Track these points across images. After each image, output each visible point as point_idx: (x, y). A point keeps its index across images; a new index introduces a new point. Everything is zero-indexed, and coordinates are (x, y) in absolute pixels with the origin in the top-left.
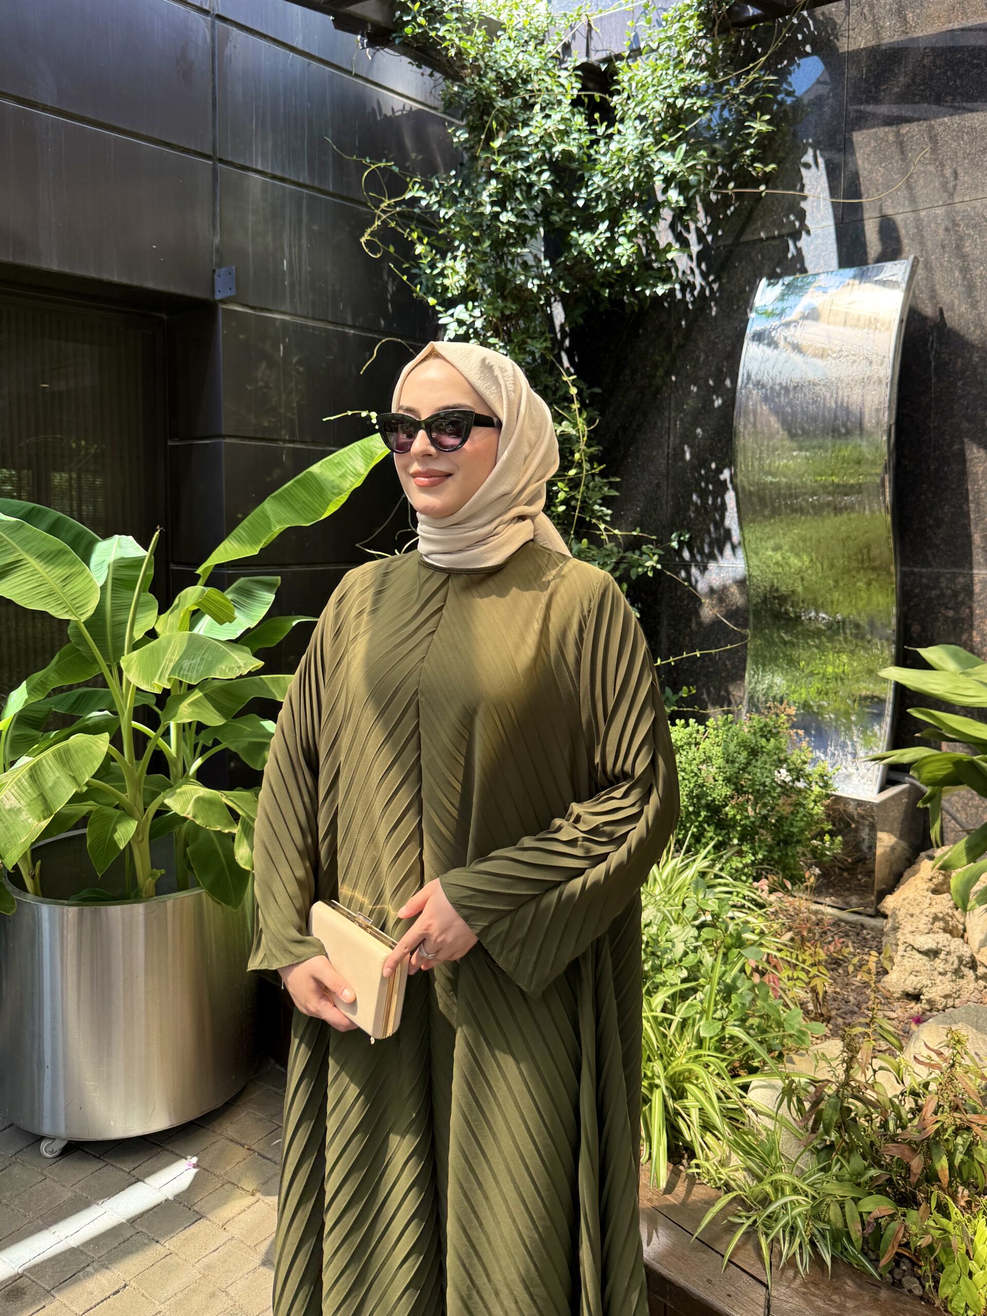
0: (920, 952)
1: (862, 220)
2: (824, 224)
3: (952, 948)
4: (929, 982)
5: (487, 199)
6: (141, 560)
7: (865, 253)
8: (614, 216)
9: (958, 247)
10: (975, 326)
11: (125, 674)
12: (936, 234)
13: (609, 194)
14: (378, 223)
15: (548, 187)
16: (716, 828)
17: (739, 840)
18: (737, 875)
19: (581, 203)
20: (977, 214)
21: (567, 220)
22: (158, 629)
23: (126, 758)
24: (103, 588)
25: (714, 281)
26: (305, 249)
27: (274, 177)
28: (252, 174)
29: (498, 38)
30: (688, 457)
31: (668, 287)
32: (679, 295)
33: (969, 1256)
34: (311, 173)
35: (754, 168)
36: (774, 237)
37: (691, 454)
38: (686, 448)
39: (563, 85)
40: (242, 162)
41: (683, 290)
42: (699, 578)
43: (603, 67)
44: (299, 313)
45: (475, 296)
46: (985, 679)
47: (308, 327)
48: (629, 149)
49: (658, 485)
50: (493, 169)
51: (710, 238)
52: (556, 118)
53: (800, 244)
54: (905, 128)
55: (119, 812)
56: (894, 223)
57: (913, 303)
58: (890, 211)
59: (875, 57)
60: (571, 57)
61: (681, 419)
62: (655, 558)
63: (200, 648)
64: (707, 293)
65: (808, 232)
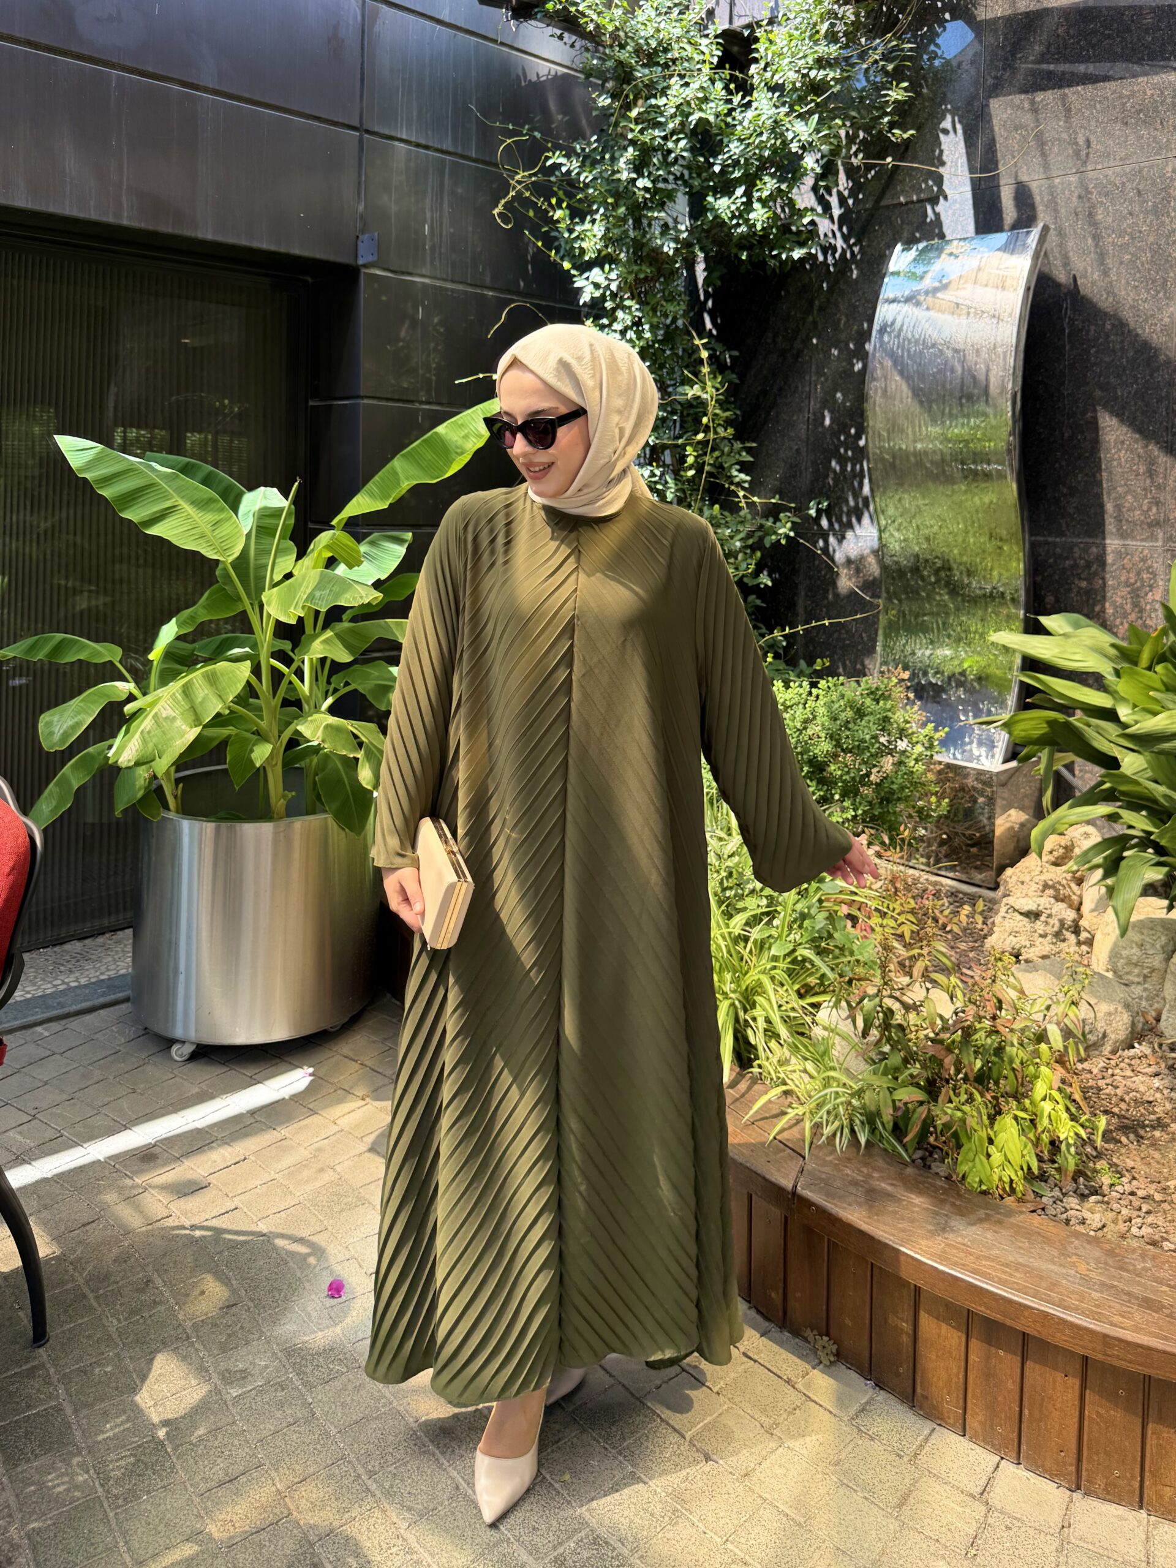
0: (1021, 914)
1: (999, 186)
2: (962, 190)
3: (1054, 912)
4: (1028, 944)
5: (624, 166)
6: (281, 510)
7: (1001, 219)
8: (750, 181)
9: (1091, 215)
10: (1108, 293)
11: (266, 607)
12: (1068, 201)
13: (747, 160)
14: (512, 193)
15: (685, 154)
16: (818, 783)
19: (717, 169)
20: (1109, 183)
21: (705, 184)
22: (295, 572)
23: (264, 687)
24: (248, 536)
25: (855, 244)
26: (446, 213)
27: (418, 145)
28: (396, 143)
29: (640, 7)
30: (827, 422)
31: (804, 251)
32: (821, 258)
33: (991, 1142)
34: (455, 140)
35: (893, 134)
36: (912, 202)
37: (831, 419)
38: (826, 413)
39: (703, 53)
40: (387, 132)
41: (825, 253)
42: (837, 548)
43: (746, 33)
44: (439, 276)
45: (611, 260)
46: (1088, 642)
47: (446, 289)
48: (764, 118)
49: (798, 451)
50: (630, 136)
51: (850, 202)
52: (695, 86)
53: (938, 209)
54: (1039, 97)
55: (255, 737)
56: (1029, 190)
57: (1046, 270)
58: (1024, 178)
59: (1011, 26)
60: (714, 23)
61: (822, 383)
62: (789, 525)
63: (330, 581)
64: (848, 255)
65: (946, 198)
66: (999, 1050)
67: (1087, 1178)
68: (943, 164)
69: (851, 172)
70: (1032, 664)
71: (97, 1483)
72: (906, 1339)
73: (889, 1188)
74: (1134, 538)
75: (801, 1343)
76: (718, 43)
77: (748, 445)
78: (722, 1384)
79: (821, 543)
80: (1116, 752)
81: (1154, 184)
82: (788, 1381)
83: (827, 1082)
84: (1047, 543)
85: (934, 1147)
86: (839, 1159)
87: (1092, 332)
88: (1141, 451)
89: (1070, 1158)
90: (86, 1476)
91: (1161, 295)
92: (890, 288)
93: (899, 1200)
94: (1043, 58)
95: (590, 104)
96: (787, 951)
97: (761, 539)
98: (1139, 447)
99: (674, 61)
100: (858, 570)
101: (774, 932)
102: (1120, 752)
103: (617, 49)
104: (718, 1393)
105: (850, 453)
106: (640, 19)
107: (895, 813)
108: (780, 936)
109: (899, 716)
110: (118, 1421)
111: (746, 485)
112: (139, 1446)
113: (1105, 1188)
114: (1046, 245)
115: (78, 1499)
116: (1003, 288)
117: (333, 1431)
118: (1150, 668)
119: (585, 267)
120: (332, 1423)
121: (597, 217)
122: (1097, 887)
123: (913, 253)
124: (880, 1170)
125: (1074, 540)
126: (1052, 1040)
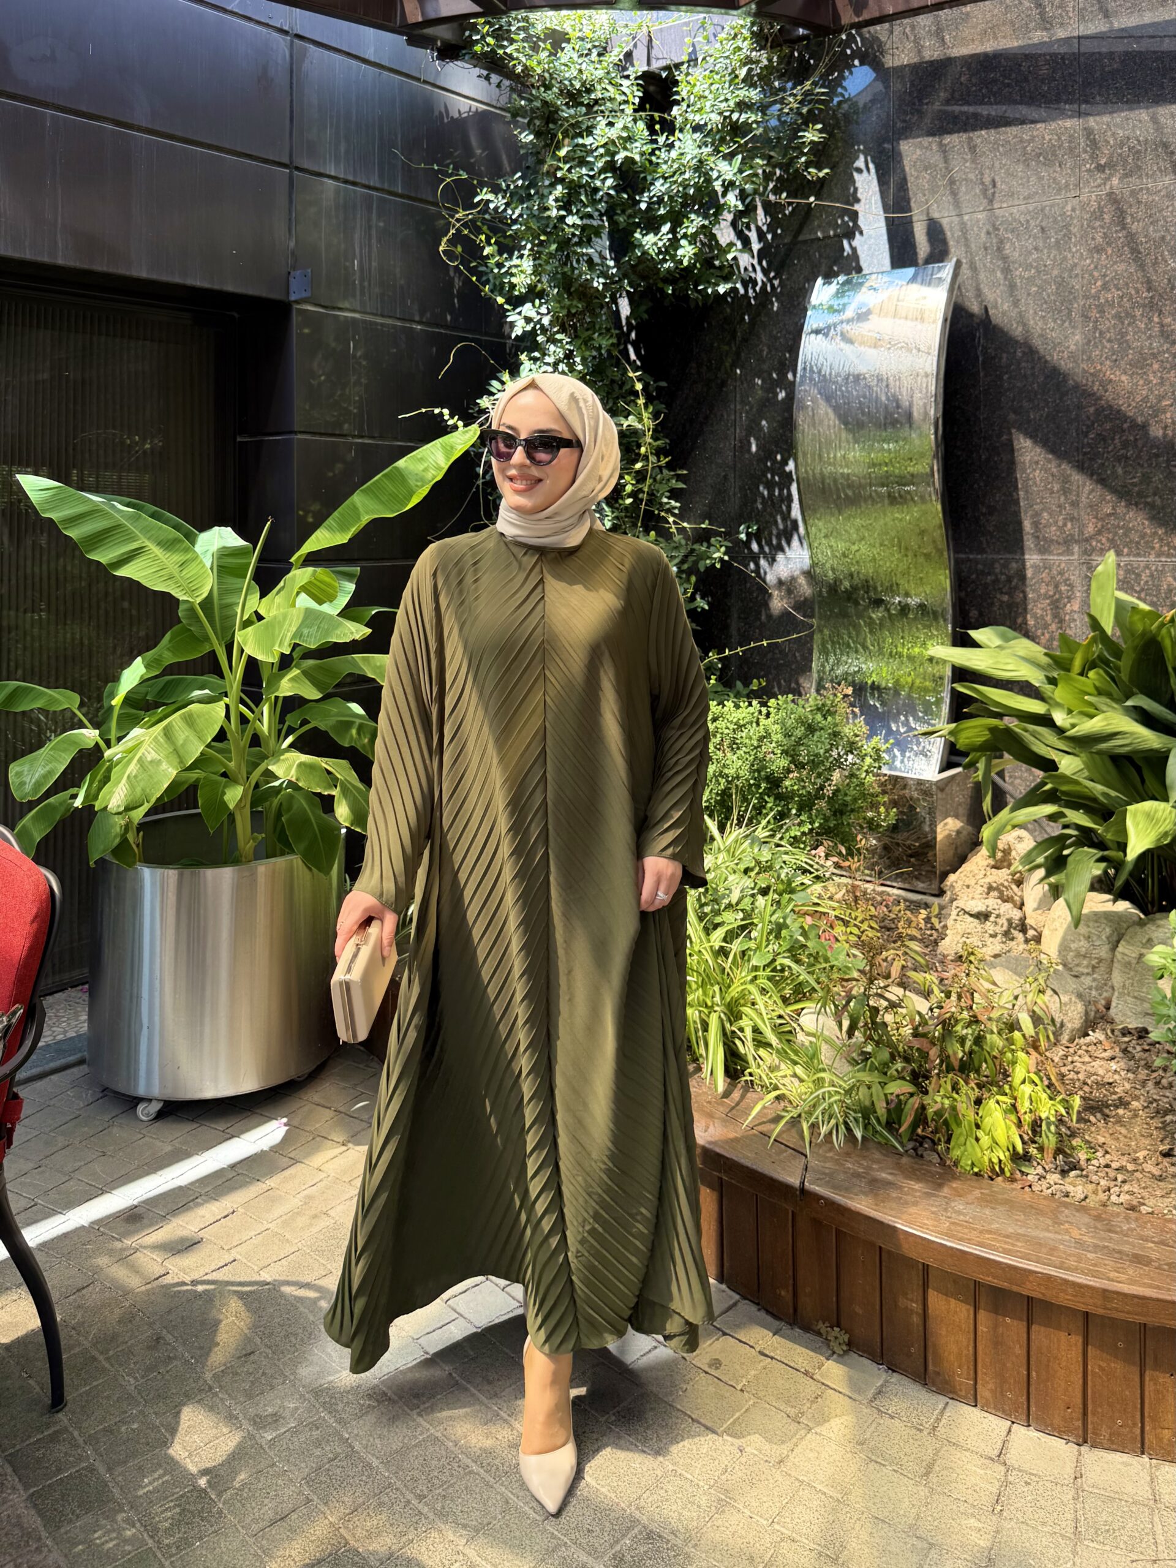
0: (972, 916)
1: (912, 222)
2: (876, 225)
3: (1002, 912)
4: (980, 944)
5: (553, 203)
6: (240, 549)
7: (915, 254)
8: (677, 219)
9: (999, 249)
10: (1018, 323)
11: (236, 644)
12: (979, 237)
13: (670, 198)
14: (453, 232)
15: (612, 192)
16: (776, 799)
17: (797, 810)
18: (795, 841)
19: (643, 206)
20: (1015, 220)
21: (631, 221)
23: (234, 731)
25: (775, 278)
26: (375, 249)
27: (346, 182)
28: (326, 180)
29: (563, 49)
30: (754, 448)
31: (729, 286)
32: (742, 291)
33: (978, 1126)
34: (381, 176)
35: (809, 173)
36: (829, 237)
37: (757, 445)
38: (752, 440)
39: (624, 93)
40: (316, 169)
41: (745, 284)
42: (768, 570)
43: (664, 75)
44: (368, 310)
45: (541, 295)
46: (1022, 653)
47: (376, 324)
48: (689, 157)
49: (725, 477)
50: (559, 174)
51: (769, 237)
52: (619, 125)
53: (855, 243)
54: (947, 139)
55: (224, 780)
56: (941, 226)
57: (960, 301)
58: (936, 215)
59: (917, 73)
60: (633, 66)
61: (747, 412)
62: (723, 549)
63: (316, 619)
64: (769, 289)
65: (861, 233)
66: (979, 1040)
67: (1066, 1155)
68: (858, 201)
69: (768, 207)
70: (961, 674)
71: (145, 1535)
72: (916, 1319)
73: (890, 1177)
74: (1051, 553)
75: (812, 1337)
76: (638, 85)
77: (680, 472)
78: (744, 1381)
79: (752, 566)
80: (1053, 755)
81: (1055, 221)
82: (806, 1373)
83: (819, 1083)
84: (969, 560)
85: (924, 1138)
86: (838, 1154)
87: (1004, 360)
88: (1054, 470)
89: (1050, 1136)
90: (134, 1530)
91: (1067, 324)
92: (813, 320)
93: (901, 1188)
94: (948, 102)
95: (514, 144)
96: (768, 961)
97: (696, 563)
98: (1053, 467)
99: (596, 102)
100: (789, 592)
101: (752, 945)
102: (1057, 755)
103: (542, 89)
104: (742, 1390)
105: (777, 478)
106: (563, 61)
107: (848, 824)
108: (758, 948)
109: (847, 730)
110: (156, 1475)
111: (676, 511)
112: (182, 1496)
113: (1082, 1163)
114: (959, 279)
115: (130, 1552)
116: (922, 320)
117: (375, 1463)
118: (1082, 674)
119: (517, 302)
120: (373, 1455)
121: (526, 252)
122: (1040, 886)
123: (833, 287)
124: (878, 1162)
125: (995, 557)
126: (1024, 1028)
